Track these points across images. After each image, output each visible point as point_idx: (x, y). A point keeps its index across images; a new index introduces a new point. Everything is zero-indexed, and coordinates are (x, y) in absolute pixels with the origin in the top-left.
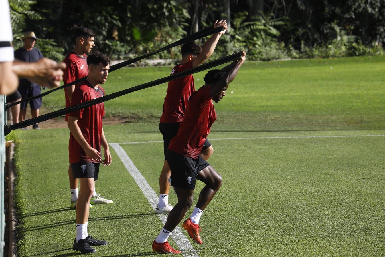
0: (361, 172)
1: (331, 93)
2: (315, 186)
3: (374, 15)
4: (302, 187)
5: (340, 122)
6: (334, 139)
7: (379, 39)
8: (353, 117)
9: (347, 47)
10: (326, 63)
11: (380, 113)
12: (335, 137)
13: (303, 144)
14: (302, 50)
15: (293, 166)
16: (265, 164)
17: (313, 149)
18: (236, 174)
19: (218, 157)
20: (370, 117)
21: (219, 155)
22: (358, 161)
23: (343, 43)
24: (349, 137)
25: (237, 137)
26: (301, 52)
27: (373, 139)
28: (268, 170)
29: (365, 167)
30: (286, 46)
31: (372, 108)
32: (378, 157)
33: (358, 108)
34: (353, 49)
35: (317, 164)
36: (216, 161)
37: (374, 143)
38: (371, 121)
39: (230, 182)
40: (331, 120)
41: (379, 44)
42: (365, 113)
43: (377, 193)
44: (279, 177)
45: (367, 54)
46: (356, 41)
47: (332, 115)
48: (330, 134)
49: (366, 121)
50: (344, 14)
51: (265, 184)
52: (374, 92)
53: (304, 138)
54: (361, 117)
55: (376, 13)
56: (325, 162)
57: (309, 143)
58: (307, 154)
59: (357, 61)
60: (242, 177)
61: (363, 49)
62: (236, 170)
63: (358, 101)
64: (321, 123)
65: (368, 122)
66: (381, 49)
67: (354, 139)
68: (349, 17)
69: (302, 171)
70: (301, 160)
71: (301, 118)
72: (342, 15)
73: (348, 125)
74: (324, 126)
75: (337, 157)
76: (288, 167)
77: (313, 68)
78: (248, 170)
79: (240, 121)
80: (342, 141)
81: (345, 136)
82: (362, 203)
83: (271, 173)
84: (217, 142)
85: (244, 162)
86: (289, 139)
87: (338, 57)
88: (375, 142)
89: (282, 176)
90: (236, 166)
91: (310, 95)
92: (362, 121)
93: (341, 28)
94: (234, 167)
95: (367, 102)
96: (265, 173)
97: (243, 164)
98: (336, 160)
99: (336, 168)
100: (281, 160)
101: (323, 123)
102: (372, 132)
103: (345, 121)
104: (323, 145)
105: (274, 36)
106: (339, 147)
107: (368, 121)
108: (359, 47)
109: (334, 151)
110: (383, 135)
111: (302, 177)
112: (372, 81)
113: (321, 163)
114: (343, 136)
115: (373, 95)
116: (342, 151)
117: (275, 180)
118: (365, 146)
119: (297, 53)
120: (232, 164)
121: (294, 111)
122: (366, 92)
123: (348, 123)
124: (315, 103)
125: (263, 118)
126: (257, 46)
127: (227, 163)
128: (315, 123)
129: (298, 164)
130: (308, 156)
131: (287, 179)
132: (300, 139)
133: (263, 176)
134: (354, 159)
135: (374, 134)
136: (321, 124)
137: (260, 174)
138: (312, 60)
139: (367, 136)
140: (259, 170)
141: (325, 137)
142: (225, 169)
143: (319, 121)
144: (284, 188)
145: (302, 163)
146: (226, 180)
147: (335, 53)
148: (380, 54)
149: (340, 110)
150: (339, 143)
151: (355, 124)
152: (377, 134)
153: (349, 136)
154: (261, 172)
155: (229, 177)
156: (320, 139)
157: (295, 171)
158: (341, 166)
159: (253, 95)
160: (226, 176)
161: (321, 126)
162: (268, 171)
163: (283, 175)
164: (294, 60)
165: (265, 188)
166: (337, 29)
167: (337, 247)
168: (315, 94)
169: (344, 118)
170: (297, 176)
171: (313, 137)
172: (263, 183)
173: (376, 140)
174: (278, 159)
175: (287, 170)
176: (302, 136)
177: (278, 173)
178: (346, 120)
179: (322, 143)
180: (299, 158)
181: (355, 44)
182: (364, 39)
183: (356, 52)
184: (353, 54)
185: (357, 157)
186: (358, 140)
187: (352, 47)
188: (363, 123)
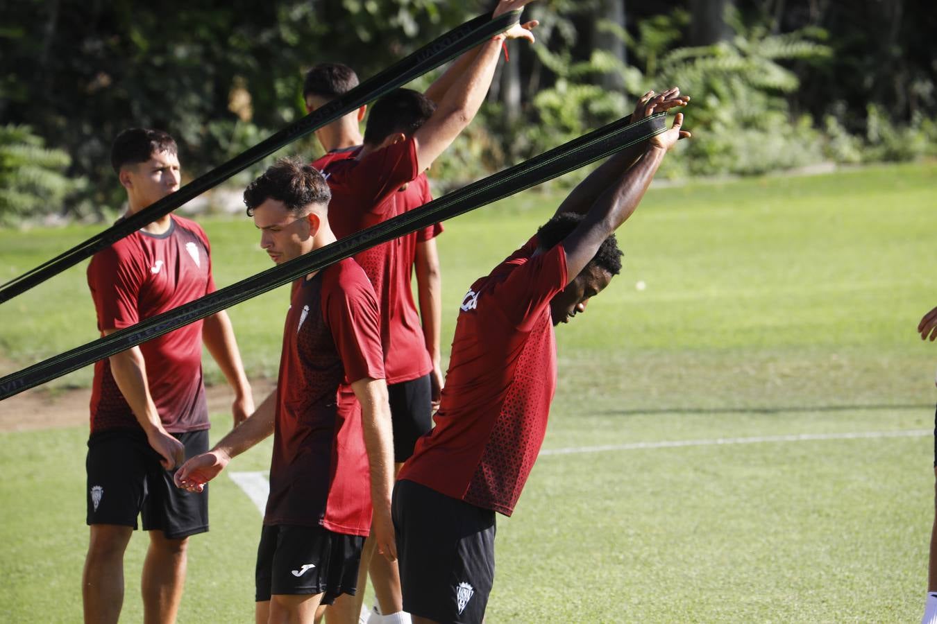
13: (900, 460)
14: (873, 134)
15: (870, 535)
16: (772, 530)
18: (673, 569)
19: (605, 510)
21: (608, 503)
25: (668, 439)
26: (867, 143)
28: (781, 553)
30: (819, 124)
36: (600, 525)
39: (652, 597)
44: (824, 577)
51: (777, 603)
53: (901, 437)
58: (915, 493)
60: (694, 581)
62: (673, 554)
69: (905, 554)
70: (896, 514)
71: (885, 366)
76: (854, 541)
78: (712, 555)
79: (675, 381)
83: (794, 564)
84: (600, 457)
85: (697, 527)
86: (848, 443)
89: (834, 575)
90: (672, 541)
94: (665, 545)
96: (773, 565)
97: (695, 532)
100: (828, 515)
105: (773, 92)
111: (906, 575)
117: (812, 588)
119: (854, 147)
120: (658, 535)
121: (856, 345)
125: (752, 372)
126: (717, 127)
127: (639, 532)
129: (887, 530)
130: (919, 500)
131: (852, 584)
132: (886, 440)
133: (769, 575)
137: (756, 569)
138: (905, 168)
140: (753, 553)
142: (635, 551)
144: (845, 615)
145: (902, 525)
146: (639, 592)
154: (758, 560)
155: (648, 581)
157: (877, 557)
159: (713, 291)
160: (637, 576)
162: (783, 556)
163: (839, 569)
164: (846, 170)
165: (778, 616)
170: (888, 571)
172: (770, 600)
174: (814, 512)
175: (852, 551)
176: (891, 432)
177: (819, 564)
180: (888, 507)
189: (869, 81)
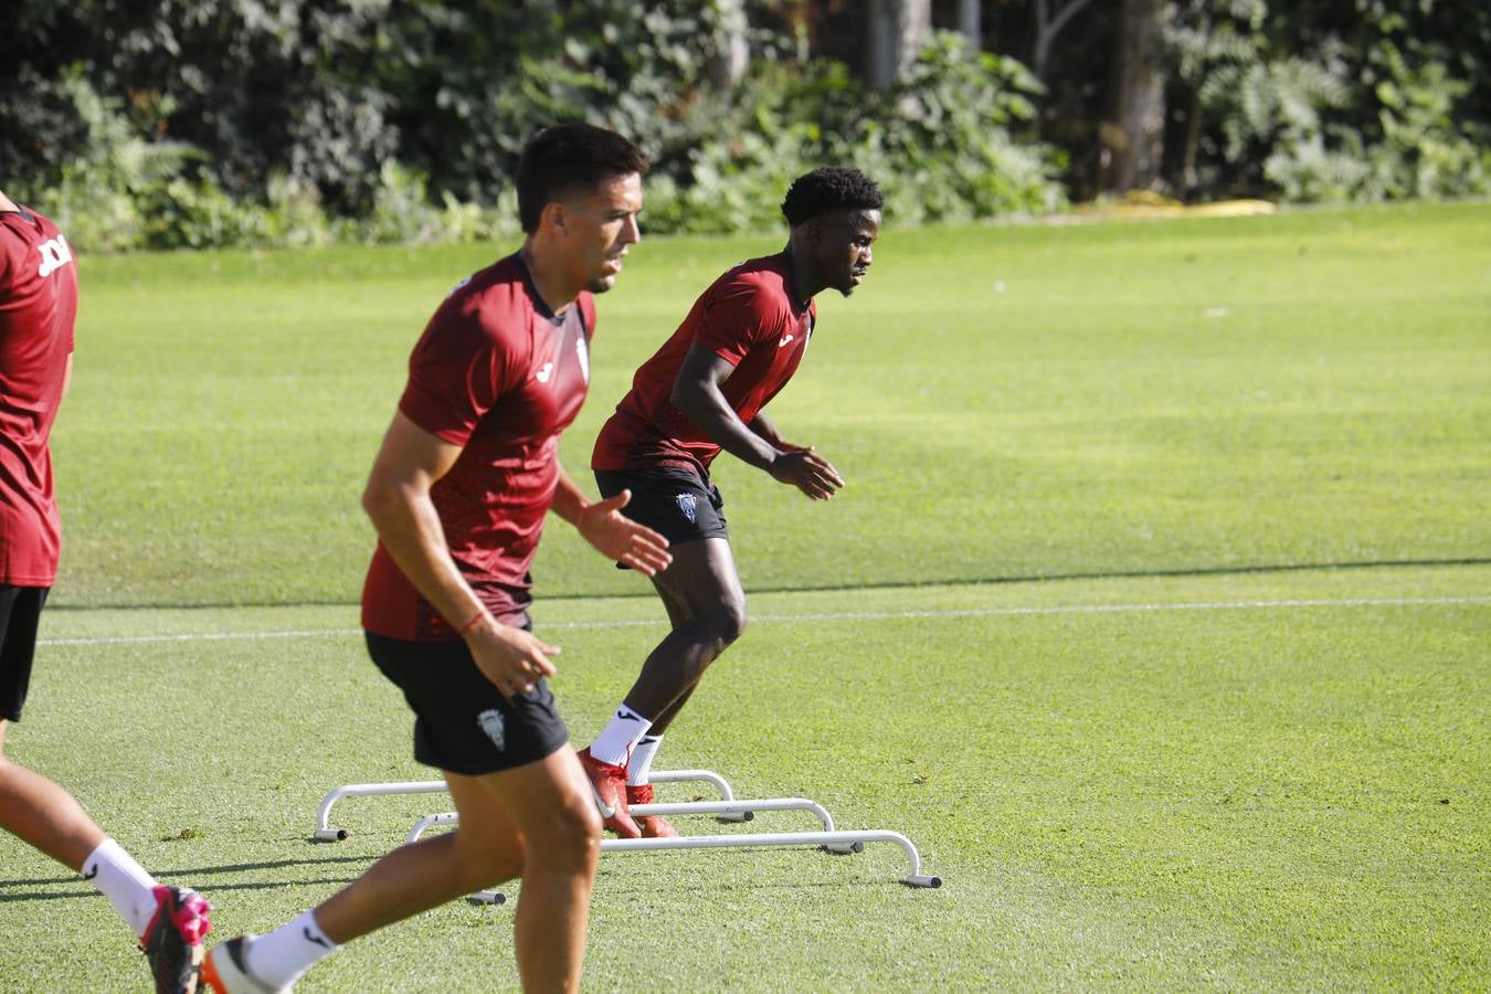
0: (151, 806)
5: (80, 570)
7: (305, 165)
8: (145, 548)
9: (143, 203)
11: (282, 528)
20: (232, 549)
22: (142, 757)
23: (119, 182)
24: (113, 644)
27: (232, 653)
29: (175, 783)
31: (244, 504)
32: (248, 736)
33: (172, 505)
34: (169, 216)
37: (236, 670)
38: (233, 568)
41: (303, 187)
42: (209, 527)
45: (242, 242)
46: (190, 171)
49: (211, 566)
52: (261, 425)
54: (185, 546)
59: (190, 276)
61: (223, 217)
63: (179, 469)
65: (220, 570)
66: (313, 215)
67: (138, 654)
72: (109, 35)
73: (118, 586)
75: (38, 743)
80: (76, 663)
81: (92, 642)
88: (240, 666)
92: (188, 569)
93: (110, 102)
95: (223, 472)
98: (33, 754)
102: (234, 617)
103: (102, 567)
106: (54, 693)
107: (217, 565)
108: (203, 203)
110: (286, 634)
112: (259, 372)
114: (82, 641)
115: (254, 442)
118: (186, 686)
122: (221, 426)
123: (118, 579)
134: (128, 746)
135: (240, 630)
139: (207, 636)
147: (79, 230)
148: (309, 241)
149: (80, 511)
150: (57, 672)
151: (152, 583)
152: (255, 629)
153: (112, 640)
166: (93, 108)
169: (100, 554)
178: (105, 563)
181: (180, 190)
182: (227, 167)
183: (187, 227)
184: (173, 238)
185: (140, 738)
186: (156, 657)
187: (167, 202)
188: (192, 576)
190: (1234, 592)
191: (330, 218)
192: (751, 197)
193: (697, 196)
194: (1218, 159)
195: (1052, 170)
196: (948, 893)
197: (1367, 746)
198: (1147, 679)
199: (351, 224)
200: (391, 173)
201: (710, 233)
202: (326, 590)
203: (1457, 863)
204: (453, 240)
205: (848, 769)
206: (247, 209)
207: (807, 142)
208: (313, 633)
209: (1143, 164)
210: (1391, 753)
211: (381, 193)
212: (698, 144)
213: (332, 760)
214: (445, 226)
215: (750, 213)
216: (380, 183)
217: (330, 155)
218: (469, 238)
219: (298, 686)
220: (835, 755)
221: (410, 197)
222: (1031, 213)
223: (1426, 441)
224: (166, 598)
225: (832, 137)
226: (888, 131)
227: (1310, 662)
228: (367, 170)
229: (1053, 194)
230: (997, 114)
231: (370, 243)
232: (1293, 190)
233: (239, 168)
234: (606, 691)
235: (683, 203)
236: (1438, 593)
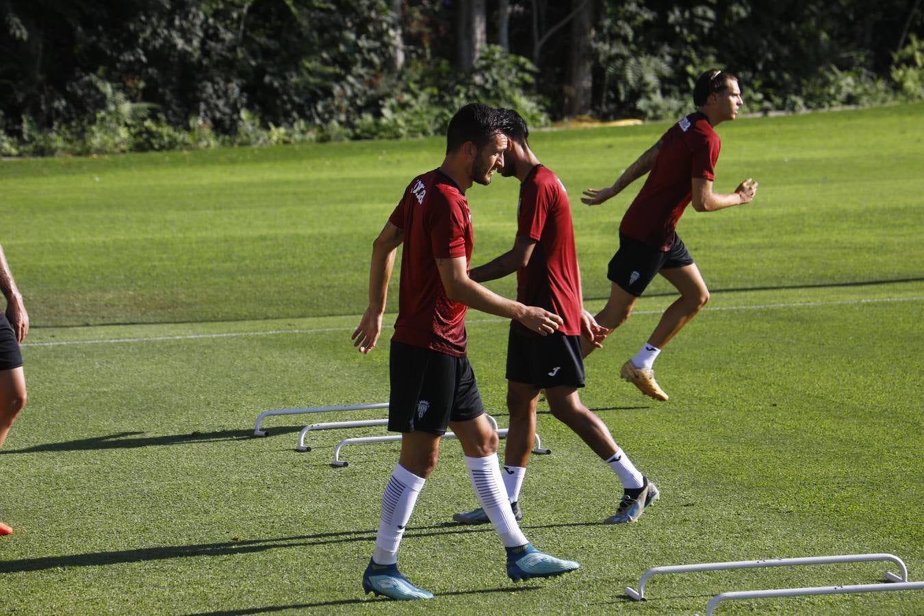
0: (176, 421)
1: (100, 239)
2: (69, 459)
3: (191, 54)
4: (37, 463)
5: (125, 306)
6: (112, 346)
7: (205, 112)
8: (154, 294)
9: (133, 130)
10: (85, 168)
11: (216, 284)
12: (115, 343)
13: (38, 362)
14: (26, 137)
17: (62, 371)
20: (194, 294)
22: (168, 397)
23: (122, 122)
24: (146, 341)
26: (22, 142)
27: (201, 345)
29: (186, 409)
31: (197, 273)
32: (215, 386)
33: (164, 274)
34: (145, 136)
35: (72, 408)
37: (205, 353)
38: (196, 303)
40: (103, 303)
41: (204, 121)
42: (182, 284)
43: (215, 469)
45: (178, 147)
46: (153, 116)
47: (104, 290)
48: (101, 335)
49: (185, 303)
50: (121, 52)
52: (199, 234)
53: (40, 346)
54: (172, 293)
55: (195, 50)
56: (92, 401)
57: (53, 359)
58: (47, 384)
59: (156, 164)
61: (169, 136)
63: (164, 256)
64: (79, 309)
65: (189, 304)
66: (210, 134)
67: (158, 346)
68: (132, 58)
70: (34, 398)
71: (31, 298)
72: (115, 54)
73: (144, 313)
74: (88, 316)
75: (119, 389)
77: (54, 180)
80: (130, 351)
81: (136, 340)
82: (181, 492)
87: (112, 153)
88: (206, 351)
91: (51, 244)
92: (175, 304)
93: (115, 85)
95: (185, 258)
98: (118, 395)
99: (119, 415)
101: (83, 311)
102: (199, 327)
103: (135, 304)
104: (86, 362)
106: (123, 366)
107: (188, 302)
108: (160, 130)
109: (112, 376)
110: (225, 335)
112: (194, 209)
113: (82, 405)
114: (133, 340)
115: (197, 242)
116: (130, 374)
118: (183, 361)
119: (11, 144)
122: (181, 235)
123: (143, 309)
124: (62, 263)
128: (65, 310)
130: (50, 389)
132: (30, 348)
134: (160, 391)
135: (203, 333)
136: (80, 313)
138: (49, 159)
139: (189, 337)
141: (89, 342)
143: (74, 306)
145: (37, 406)
147: (104, 144)
148: (208, 146)
149: (122, 277)
150: (123, 356)
151: (159, 311)
152: (210, 333)
153: (145, 339)
156: (78, 347)
158: (130, 409)
161: (79, 316)
166: (107, 88)
167: (124, 600)
168: (62, 240)
169: (134, 297)
170: (26, 437)
171: (62, 343)
173: (209, 347)
176: (34, 343)
178: (137, 302)
179: (84, 356)
181: (148, 123)
182: (170, 112)
183: (154, 141)
184: (147, 146)
185: (166, 387)
186: (167, 347)
187: (143, 129)
188: (177, 307)
189: (20, 98)
190: (659, 305)
191: (217, 136)
192: (408, 121)
193: (384, 121)
194: (616, 100)
195: (542, 107)
196: (555, 457)
197: (734, 379)
198: (627, 349)
199: (227, 137)
200: (244, 114)
201: (390, 138)
202: (239, 312)
203: (786, 435)
204: (273, 143)
205: (497, 396)
206: (180, 132)
207: (432, 96)
208: (237, 334)
209: (583, 103)
210: (745, 382)
211: (240, 123)
212: (383, 98)
213: (256, 396)
214: (270, 138)
215: (407, 128)
216: (240, 119)
217: (217, 106)
218: (281, 142)
219: (235, 361)
220: (490, 389)
221: (253, 125)
222: (535, 126)
223: (733, 231)
224: (166, 318)
225: (443, 93)
226: (468, 90)
227: (700, 338)
228: (233, 113)
229: (543, 118)
230: (516, 81)
231: (236, 146)
232: (651, 113)
233: (175, 114)
234: (378, 360)
235: (377, 125)
236: (751, 303)
